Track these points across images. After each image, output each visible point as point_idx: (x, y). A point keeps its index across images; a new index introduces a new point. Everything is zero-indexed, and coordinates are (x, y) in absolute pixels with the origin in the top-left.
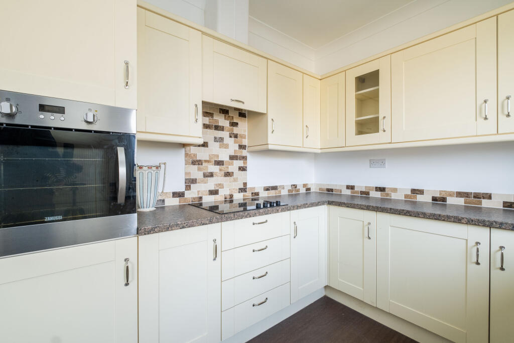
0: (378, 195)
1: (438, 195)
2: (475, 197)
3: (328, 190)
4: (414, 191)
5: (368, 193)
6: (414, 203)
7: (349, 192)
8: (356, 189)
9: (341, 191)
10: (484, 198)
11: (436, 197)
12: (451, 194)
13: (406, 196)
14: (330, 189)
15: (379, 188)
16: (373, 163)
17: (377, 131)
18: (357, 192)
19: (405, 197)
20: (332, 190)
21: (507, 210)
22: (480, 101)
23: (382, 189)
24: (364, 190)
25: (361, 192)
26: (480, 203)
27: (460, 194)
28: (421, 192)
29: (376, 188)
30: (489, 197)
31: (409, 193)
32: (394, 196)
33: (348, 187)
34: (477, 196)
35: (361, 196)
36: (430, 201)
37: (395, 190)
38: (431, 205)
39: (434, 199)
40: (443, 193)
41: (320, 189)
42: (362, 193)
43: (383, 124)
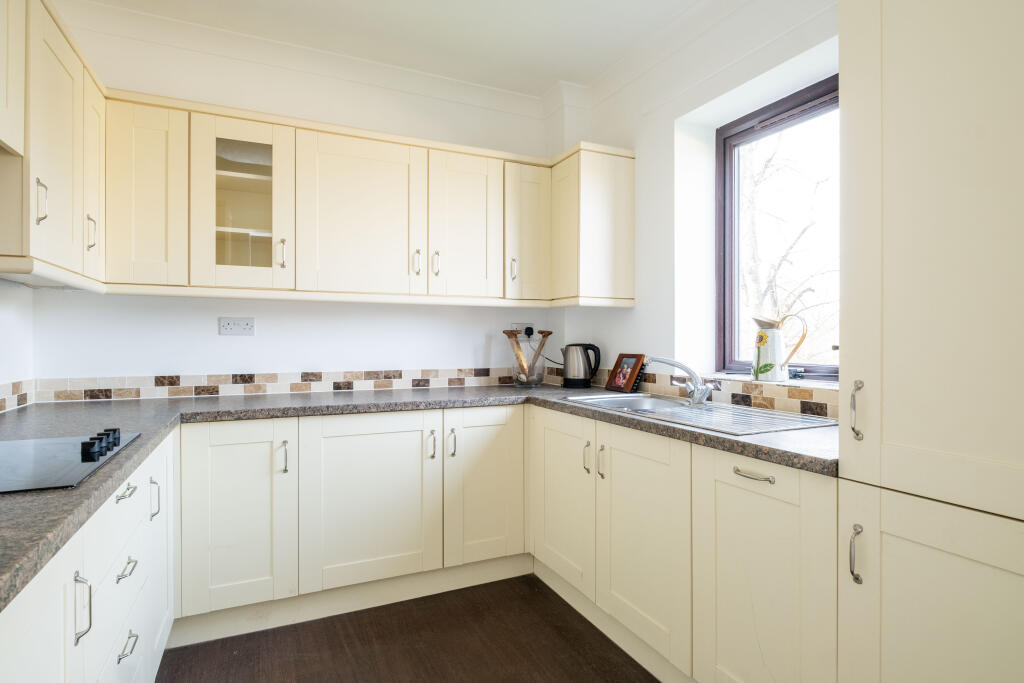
0: (239, 390)
1: (341, 380)
2: (386, 377)
3: (92, 394)
4: (307, 377)
5: (214, 390)
6: (307, 396)
7: (163, 393)
8: (183, 384)
9: (138, 392)
10: (395, 377)
11: (338, 384)
12: (358, 376)
13: (293, 387)
14: (100, 391)
15: (241, 376)
16: (224, 326)
17: (268, 263)
18: (185, 391)
19: (292, 389)
20: (107, 393)
21: (419, 390)
22: (413, 251)
23: (247, 379)
24: (206, 384)
25: (196, 388)
26: (391, 385)
27: (369, 375)
28: (317, 377)
29: (234, 376)
30: (399, 375)
31: (298, 380)
32: (271, 389)
33: (160, 381)
34: (388, 376)
35: (196, 399)
36: (332, 389)
37: (273, 378)
38: (332, 395)
39: (337, 386)
40: (348, 375)
41: (58, 395)
42: (199, 390)
43: (279, 253)
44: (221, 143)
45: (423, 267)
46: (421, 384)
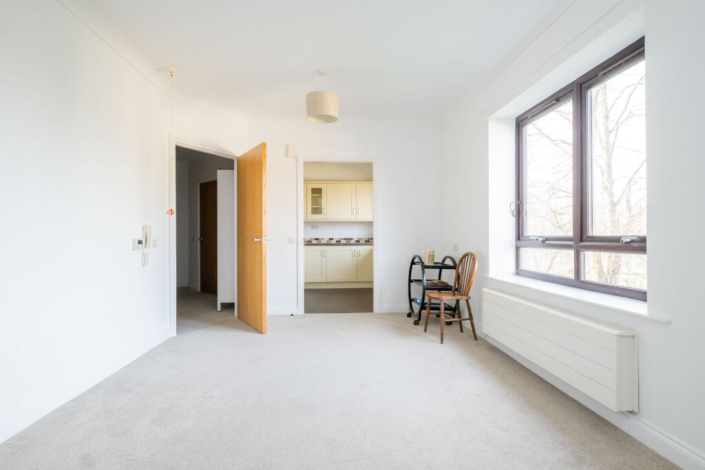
0: (316, 241)
4: (330, 239)
12: (342, 239)
17: (321, 213)
23: (318, 239)
27: (345, 239)
29: (315, 239)
30: (352, 239)
34: (350, 239)
37: (323, 239)
43: (324, 211)
44: (312, 189)
45: (355, 212)
46: (358, 241)
